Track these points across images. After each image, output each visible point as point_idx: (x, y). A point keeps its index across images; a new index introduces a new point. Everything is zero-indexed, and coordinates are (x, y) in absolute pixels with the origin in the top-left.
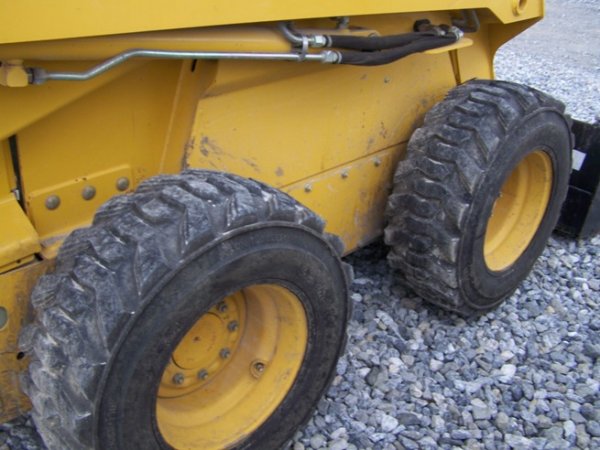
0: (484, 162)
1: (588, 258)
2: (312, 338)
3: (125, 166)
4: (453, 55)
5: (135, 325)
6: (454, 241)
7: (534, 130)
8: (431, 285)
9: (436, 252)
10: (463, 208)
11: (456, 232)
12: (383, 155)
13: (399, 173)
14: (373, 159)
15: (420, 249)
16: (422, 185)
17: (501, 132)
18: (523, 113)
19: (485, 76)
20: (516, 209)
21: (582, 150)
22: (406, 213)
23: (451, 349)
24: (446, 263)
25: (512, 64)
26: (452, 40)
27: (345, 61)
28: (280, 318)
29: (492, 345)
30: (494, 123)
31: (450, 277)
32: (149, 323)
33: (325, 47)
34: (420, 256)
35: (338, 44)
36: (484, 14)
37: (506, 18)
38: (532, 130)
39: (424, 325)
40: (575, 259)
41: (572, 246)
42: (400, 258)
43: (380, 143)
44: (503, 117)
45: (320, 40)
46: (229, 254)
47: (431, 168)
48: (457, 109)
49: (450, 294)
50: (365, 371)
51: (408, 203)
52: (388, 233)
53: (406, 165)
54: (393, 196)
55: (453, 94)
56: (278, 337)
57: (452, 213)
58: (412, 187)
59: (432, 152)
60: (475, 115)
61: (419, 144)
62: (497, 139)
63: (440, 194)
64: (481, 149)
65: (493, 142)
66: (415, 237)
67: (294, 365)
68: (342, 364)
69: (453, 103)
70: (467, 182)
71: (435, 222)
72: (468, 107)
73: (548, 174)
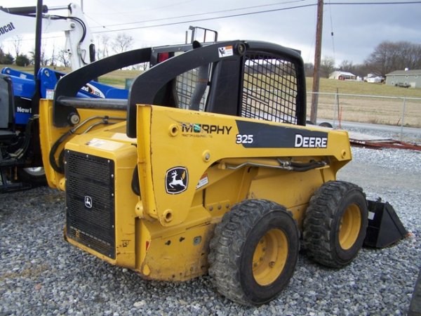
0: (337, 205)
1: (380, 255)
2: (290, 252)
3: (228, 201)
4: (322, 171)
5: (252, 231)
6: (329, 232)
7: (352, 195)
8: (321, 251)
9: (322, 237)
10: (331, 220)
11: (329, 229)
12: (300, 207)
13: (307, 211)
14: (297, 208)
15: (317, 237)
16: (316, 214)
17: (342, 195)
18: (348, 189)
19: (333, 180)
20: (349, 229)
21: (373, 212)
22: (311, 225)
23: (330, 277)
24: (327, 241)
25: (343, 175)
26: (323, 165)
27: (294, 170)
28: (279, 247)
29: (345, 277)
30: (339, 193)
31: (328, 246)
32: (255, 232)
33: (289, 165)
34: (317, 240)
35: (292, 165)
36: (332, 157)
37: (340, 159)
38: (352, 196)
39: (319, 271)
40: (376, 255)
41: (374, 251)
42: (309, 243)
43: (300, 202)
44: (341, 191)
45: (288, 163)
46: (273, 216)
47: (319, 208)
48: (326, 189)
49: (328, 254)
50: (300, 282)
51: (311, 221)
52: (304, 233)
53: (310, 208)
54: (306, 220)
55: (323, 185)
56: (278, 253)
57: (327, 222)
58: (312, 215)
59: (318, 203)
60: (332, 190)
61: (314, 201)
62: (340, 197)
63: (323, 217)
64: (335, 200)
65: (339, 198)
66: (315, 232)
67: (284, 262)
68: (292, 280)
69: (324, 187)
70: (331, 211)
71: (322, 226)
72: (329, 188)
73: (359, 215)
